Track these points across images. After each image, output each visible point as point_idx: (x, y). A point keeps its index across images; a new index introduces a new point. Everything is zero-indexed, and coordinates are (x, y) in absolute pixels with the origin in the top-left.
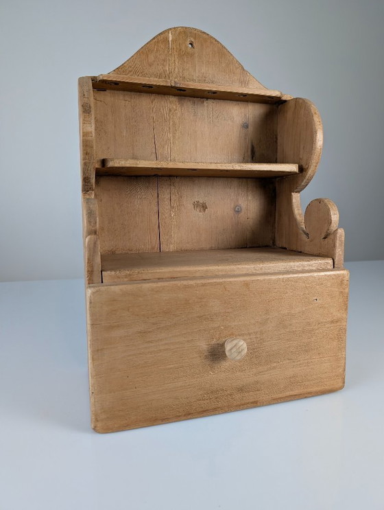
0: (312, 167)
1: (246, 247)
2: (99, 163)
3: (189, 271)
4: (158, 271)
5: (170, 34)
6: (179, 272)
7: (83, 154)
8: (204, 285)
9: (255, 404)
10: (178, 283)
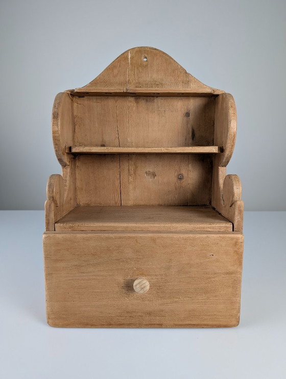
0: (228, 149)
1: (187, 206)
2: (68, 149)
3: (114, 226)
4: (92, 225)
5: (129, 54)
6: (107, 227)
7: (54, 145)
8: (120, 238)
9: (160, 326)
10: (103, 235)
